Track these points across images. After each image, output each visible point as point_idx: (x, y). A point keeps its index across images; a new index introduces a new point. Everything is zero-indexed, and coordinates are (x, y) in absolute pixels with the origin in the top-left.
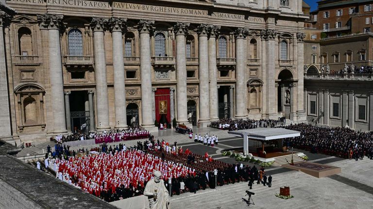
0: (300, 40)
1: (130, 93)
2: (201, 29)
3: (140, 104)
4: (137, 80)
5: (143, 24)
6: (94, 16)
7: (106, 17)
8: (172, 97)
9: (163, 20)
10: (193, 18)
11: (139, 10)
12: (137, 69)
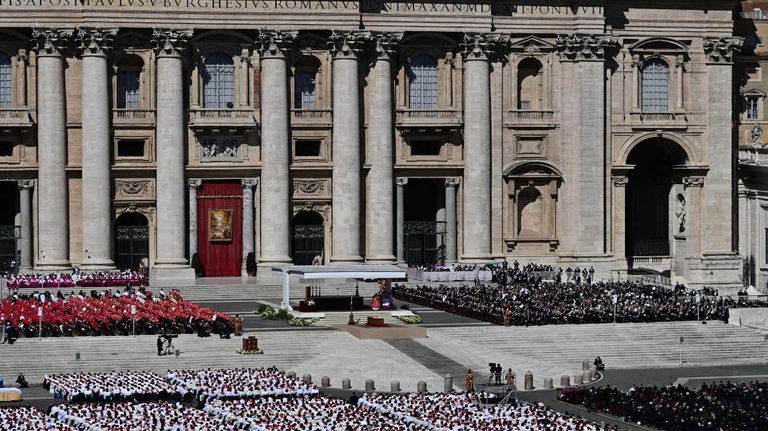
0: (716, 59)
1: (128, 189)
2: (339, 43)
3: (154, 215)
4: (147, 161)
5: (165, 38)
6: (38, 25)
7: (67, 25)
8: (247, 202)
9: (221, 27)
10: (312, 18)
11: (154, 9)
12: (147, 138)
